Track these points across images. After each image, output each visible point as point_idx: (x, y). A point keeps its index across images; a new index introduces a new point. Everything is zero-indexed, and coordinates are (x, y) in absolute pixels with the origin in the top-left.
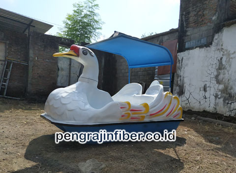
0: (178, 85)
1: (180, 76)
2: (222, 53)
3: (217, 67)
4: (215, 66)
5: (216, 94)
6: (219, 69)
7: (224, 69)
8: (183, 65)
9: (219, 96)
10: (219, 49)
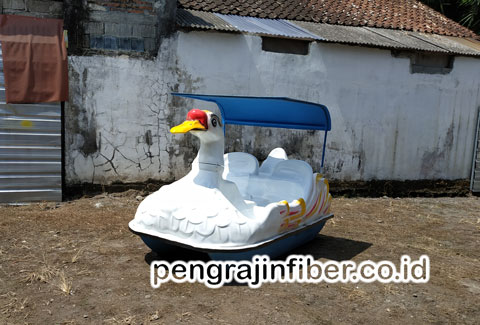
0: (77, 130)
1: (84, 111)
2: (177, 76)
3: (170, 102)
4: (164, 98)
5: (171, 148)
6: (174, 105)
7: (181, 105)
8: (89, 87)
9: (177, 152)
10: (170, 69)
